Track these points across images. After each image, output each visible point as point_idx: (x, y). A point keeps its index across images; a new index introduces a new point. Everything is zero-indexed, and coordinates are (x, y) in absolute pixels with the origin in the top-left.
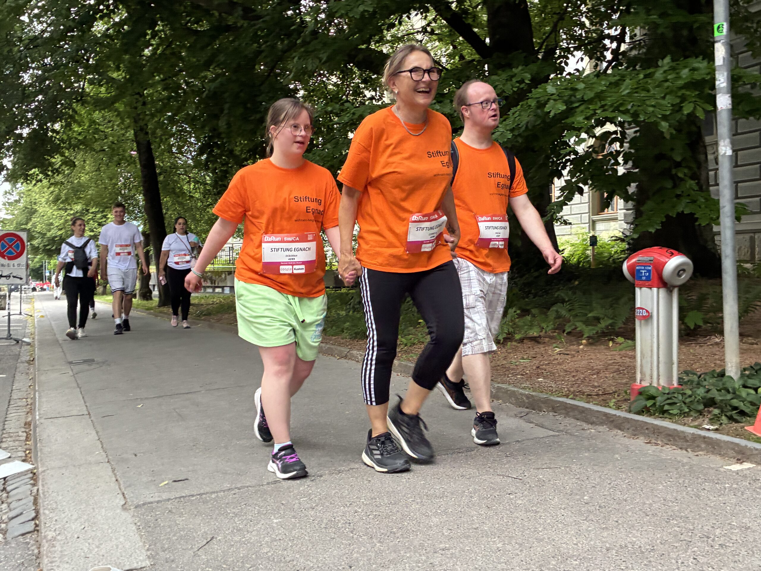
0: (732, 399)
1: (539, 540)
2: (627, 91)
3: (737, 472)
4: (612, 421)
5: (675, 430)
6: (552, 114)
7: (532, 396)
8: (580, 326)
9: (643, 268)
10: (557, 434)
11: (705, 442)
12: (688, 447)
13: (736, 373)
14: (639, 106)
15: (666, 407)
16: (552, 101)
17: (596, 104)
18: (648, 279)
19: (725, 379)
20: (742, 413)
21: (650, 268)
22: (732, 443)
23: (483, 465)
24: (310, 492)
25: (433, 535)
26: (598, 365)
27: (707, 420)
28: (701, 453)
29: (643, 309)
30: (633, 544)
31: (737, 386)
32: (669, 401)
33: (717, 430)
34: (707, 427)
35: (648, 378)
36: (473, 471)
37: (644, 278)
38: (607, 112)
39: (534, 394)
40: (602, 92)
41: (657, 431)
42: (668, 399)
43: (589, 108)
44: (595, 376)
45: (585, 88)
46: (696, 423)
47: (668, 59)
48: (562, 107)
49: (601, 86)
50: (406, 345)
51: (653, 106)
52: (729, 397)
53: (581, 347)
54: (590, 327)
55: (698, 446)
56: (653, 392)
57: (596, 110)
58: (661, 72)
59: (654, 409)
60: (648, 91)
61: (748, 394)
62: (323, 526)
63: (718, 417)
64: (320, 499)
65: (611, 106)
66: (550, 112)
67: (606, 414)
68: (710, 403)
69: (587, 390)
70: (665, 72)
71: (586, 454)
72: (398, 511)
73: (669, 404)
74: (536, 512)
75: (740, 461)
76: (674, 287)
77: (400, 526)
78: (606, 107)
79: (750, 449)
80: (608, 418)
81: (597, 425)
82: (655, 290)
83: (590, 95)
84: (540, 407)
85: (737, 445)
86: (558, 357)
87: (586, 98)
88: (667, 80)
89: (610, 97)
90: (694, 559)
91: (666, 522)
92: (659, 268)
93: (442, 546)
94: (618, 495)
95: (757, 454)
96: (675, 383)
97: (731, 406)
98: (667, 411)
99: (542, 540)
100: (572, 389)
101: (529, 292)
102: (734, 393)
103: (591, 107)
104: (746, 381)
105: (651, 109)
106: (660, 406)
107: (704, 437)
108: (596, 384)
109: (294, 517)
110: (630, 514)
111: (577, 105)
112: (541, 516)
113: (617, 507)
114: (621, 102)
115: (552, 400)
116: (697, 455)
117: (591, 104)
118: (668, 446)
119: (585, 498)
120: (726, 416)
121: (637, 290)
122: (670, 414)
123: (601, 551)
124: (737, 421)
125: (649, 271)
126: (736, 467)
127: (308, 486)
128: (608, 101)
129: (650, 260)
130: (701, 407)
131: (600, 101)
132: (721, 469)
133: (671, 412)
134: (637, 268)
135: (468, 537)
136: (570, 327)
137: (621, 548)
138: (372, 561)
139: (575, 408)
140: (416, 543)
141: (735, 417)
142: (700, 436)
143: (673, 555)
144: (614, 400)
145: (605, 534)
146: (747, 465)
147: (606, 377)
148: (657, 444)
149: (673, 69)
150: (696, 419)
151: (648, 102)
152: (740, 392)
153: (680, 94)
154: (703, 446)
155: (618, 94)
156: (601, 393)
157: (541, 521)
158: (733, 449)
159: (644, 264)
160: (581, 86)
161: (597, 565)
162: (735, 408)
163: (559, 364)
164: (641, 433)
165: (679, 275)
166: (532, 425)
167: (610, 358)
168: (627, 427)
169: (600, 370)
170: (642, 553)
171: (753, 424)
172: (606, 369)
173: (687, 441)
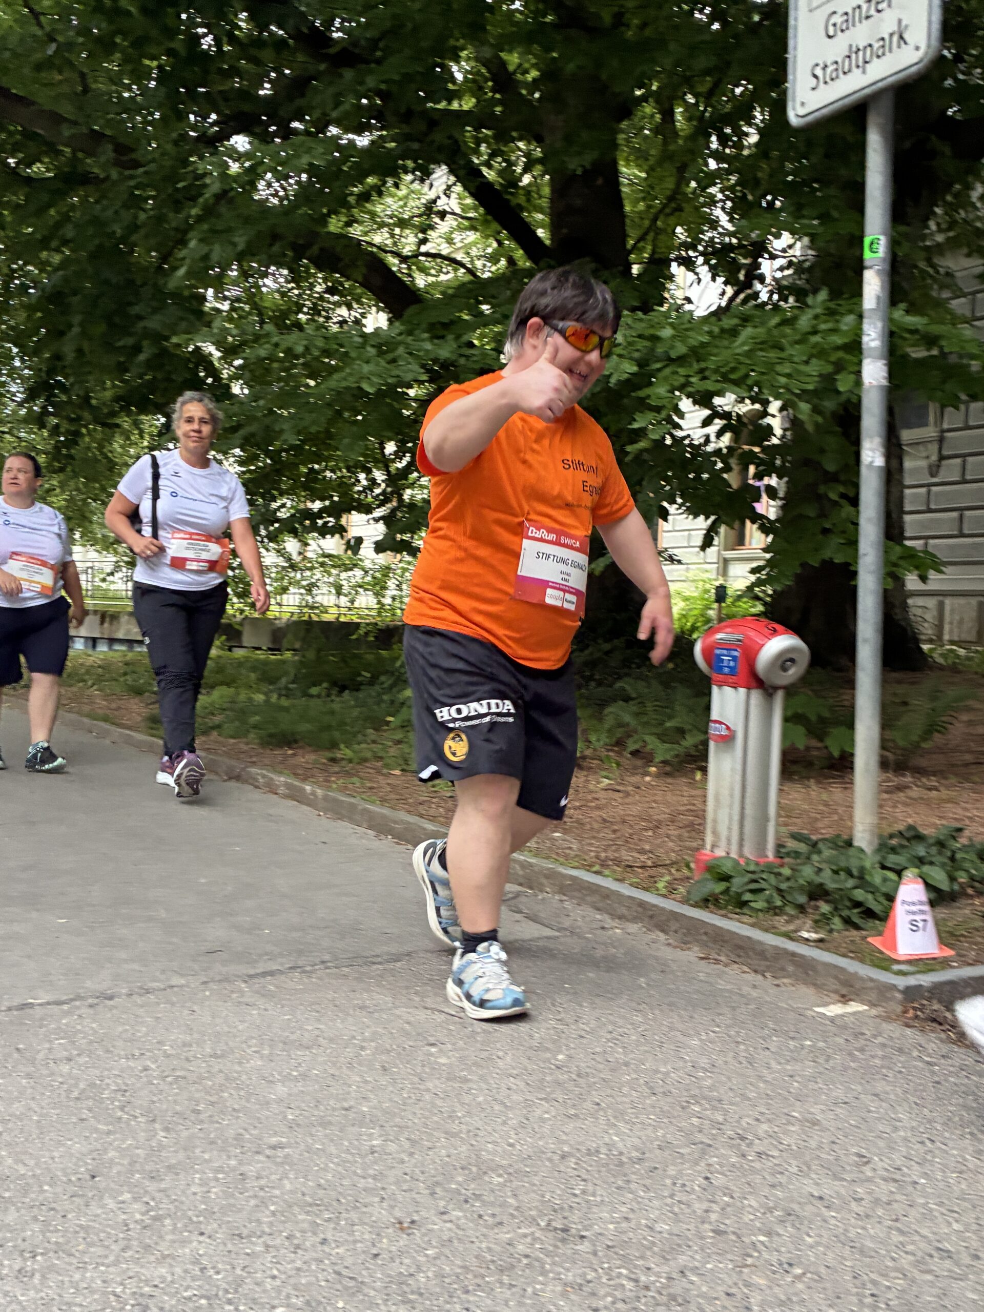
0: (856, 887)
1: (449, 1134)
2: (746, 348)
3: (832, 1020)
4: (651, 917)
5: (749, 938)
6: (613, 380)
7: (531, 865)
8: (652, 743)
9: (725, 652)
10: (557, 934)
11: (795, 963)
12: (768, 969)
13: (870, 843)
14: (763, 373)
15: (747, 897)
16: (615, 357)
17: (691, 366)
18: (733, 672)
19: (851, 852)
20: (869, 914)
21: (735, 653)
22: (836, 967)
23: (407, 988)
24: (79, 1027)
25: (267, 1118)
26: (661, 812)
27: (809, 923)
28: (785, 981)
29: (721, 723)
30: (610, 1146)
31: (868, 864)
32: (754, 886)
33: (821, 941)
34: (805, 935)
35: (723, 843)
36: (383, 998)
37: (726, 670)
38: (707, 382)
39: (533, 861)
40: (703, 345)
41: (720, 938)
42: (755, 881)
43: (677, 373)
44: (650, 833)
45: (674, 337)
46: (791, 927)
47: (823, 295)
48: (630, 368)
49: (701, 335)
50: (350, 761)
51: (788, 376)
52: (850, 883)
53: (648, 779)
54: (667, 746)
55: (783, 969)
56: (727, 868)
57: (690, 376)
58: (810, 316)
59: (727, 898)
60: (782, 349)
61: (885, 880)
62: (75, 1094)
63: (829, 919)
64: (91, 1042)
65: (716, 371)
66: (609, 376)
67: (642, 904)
68: (817, 893)
69: (626, 855)
70: (816, 317)
71: (591, 975)
72: (221, 1071)
73: (752, 891)
74: (467, 1081)
75: (845, 999)
76: (776, 688)
77: (213, 1099)
78: (707, 373)
79: (862, 979)
80: (645, 909)
81: (628, 920)
82: (742, 691)
83: (681, 349)
84: (542, 884)
85: (842, 970)
86: (602, 795)
87: (673, 355)
88: (815, 332)
89: (715, 355)
90: (707, 1178)
91: (683, 1108)
92: (750, 655)
93: (274, 1140)
94: (619, 1052)
95: (871, 989)
96: (770, 854)
97: (850, 900)
98: (745, 904)
99: (455, 1135)
100: (603, 855)
101: (591, 678)
102: (861, 878)
103: (682, 371)
104: (884, 858)
105: (783, 380)
106: (737, 893)
107: (794, 954)
108: (647, 847)
109: (29, 1076)
110: (625, 1090)
111: (658, 365)
112: (470, 1089)
113: (607, 1075)
114: (732, 365)
115: (560, 874)
116: (778, 986)
117: (681, 366)
118: (736, 966)
119: (560, 1057)
120: (840, 916)
121: (715, 689)
122: (752, 909)
123: (550, 1160)
124: (857, 927)
125: (735, 659)
126: (835, 1010)
127: (80, 1016)
128: (711, 363)
129: (739, 640)
130: (802, 899)
131: (698, 361)
132: (809, 1013)
133: (752, 904)
134: (718, 652)
135: (325, 1124)
136: (635, 742)
137: (588, 1155)
138: (138, 1167)
139: (594, 889)
140: (231, 1133)
141: (856, 920)
142: (786, 952)
143: (672, 1171)
144: (667, 878)
145: (570, 1126)
146: (855, 1007)
147: (668, 836)
148: (717, 962)
149: (831, 313)
150: (792, 919)
151: (779, 368)
152: (871, 875)
153: (834, 357)
154: (791, 968)
155: (729, 351)
156: (649, 863)
157: (467, 1099)
158: (836, 978)
159: (727, 646)
160: (667, 332)
161: (534, 1185)
162: (858, 904)
163: (598, 808)
164: (697, 941)
165: (785, 669)
166: (518, 916)
167: (685, 801)
168: (674, 928)
169: (659, 822)
170: (621, 1164)
171: (880, 934)
172: (673, 822)
173: (766, 959)
